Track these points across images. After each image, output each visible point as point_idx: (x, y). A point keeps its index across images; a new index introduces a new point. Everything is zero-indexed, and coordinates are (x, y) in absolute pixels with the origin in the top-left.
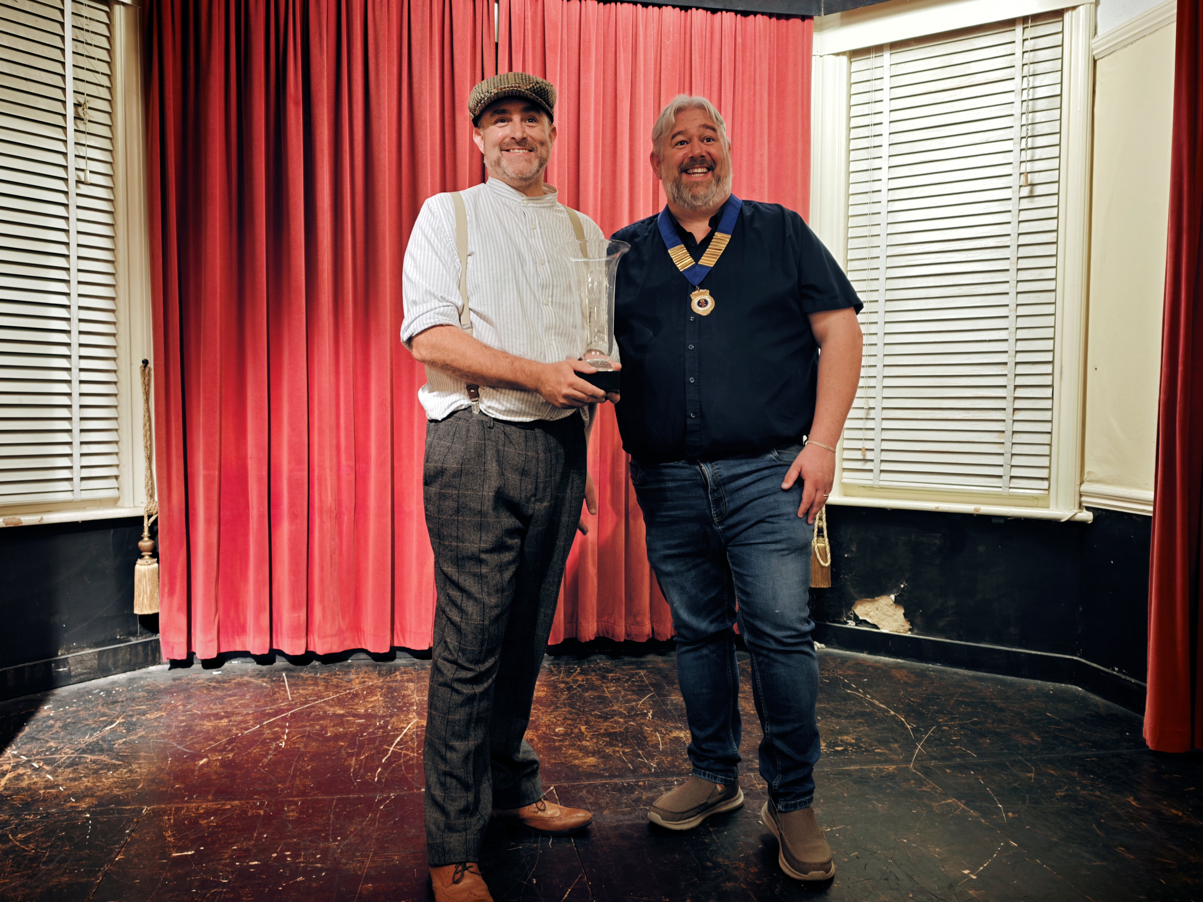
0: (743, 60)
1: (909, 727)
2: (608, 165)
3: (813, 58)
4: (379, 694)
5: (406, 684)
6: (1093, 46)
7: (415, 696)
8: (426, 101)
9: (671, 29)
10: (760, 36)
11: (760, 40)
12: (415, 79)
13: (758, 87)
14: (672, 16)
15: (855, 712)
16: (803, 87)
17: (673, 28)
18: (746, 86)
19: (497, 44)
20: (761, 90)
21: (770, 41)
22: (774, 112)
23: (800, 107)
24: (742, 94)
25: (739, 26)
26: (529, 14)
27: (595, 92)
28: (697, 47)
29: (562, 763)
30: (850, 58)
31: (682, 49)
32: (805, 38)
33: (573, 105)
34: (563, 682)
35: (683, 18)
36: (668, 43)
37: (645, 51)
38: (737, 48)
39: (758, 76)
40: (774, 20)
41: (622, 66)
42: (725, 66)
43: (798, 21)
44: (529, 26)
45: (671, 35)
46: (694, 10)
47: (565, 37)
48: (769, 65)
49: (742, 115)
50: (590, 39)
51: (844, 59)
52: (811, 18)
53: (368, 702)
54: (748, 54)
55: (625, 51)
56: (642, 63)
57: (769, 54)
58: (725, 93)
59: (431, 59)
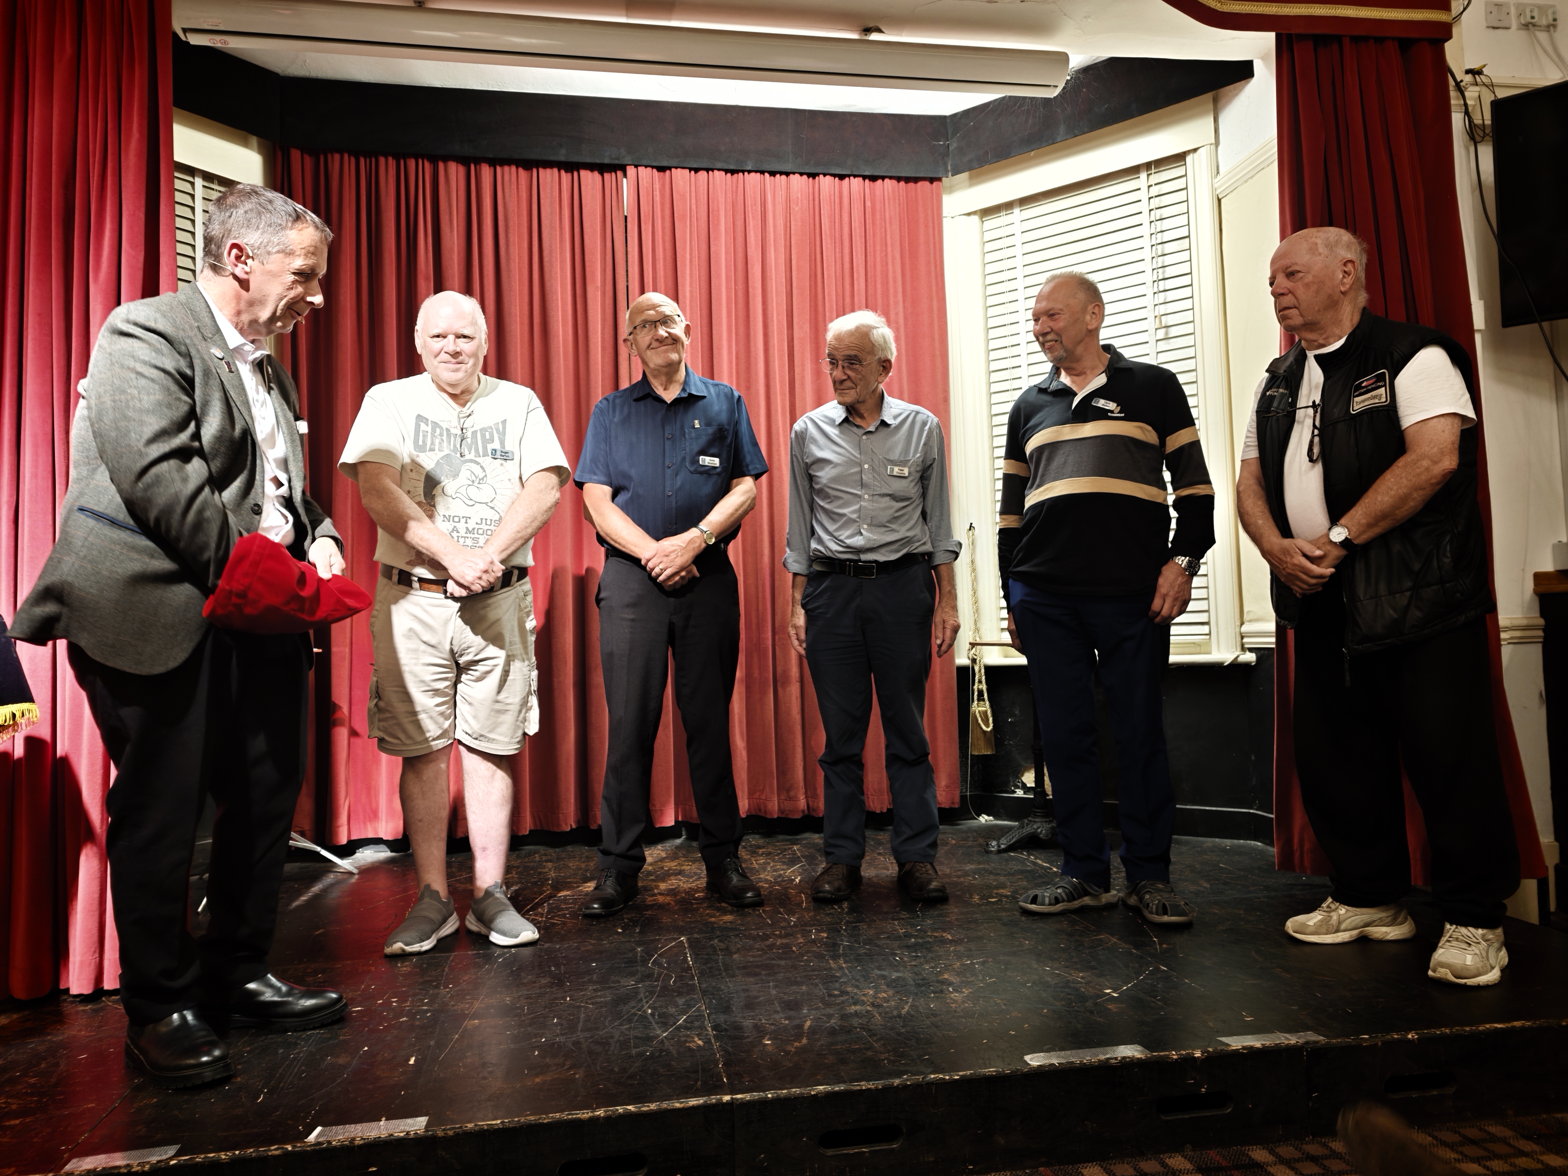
0: (874, 223)
2: (742, 329)
3: (944, 218)
6: (1216, 186)
8: (556, 273)
9: (799, 195)
10: (889, 199)
11: (889, 203)
12: (546, 253)
14: (800, 184)
15: (1015, 871)
16: (935, 247)
17: (801, 195)
18: (878, 247)
19: (626, 217)
20: (892, 251)
21: (899, 204)
22: (908, 273)
23: (933, 265)
24: (874, 256)
25: (867, 191)
26: (657, 186)
27: (726, 259)
28: (826, 211)
29: (698, 921)
30: (981, 218)
31: (812, 215)
32: (935, 202)
33: (704, 273)
35: (811, 185)
36: (796, 208)
37: (774, 218)
38: (867, 211)
39: (888, 237)
40: (902, 183)
41: (752, 233)
42: (855, 228)
43: (927, 183)
44: (657, 198)
45: (799, 202)
46: (821, 176)
47: (694, 207)
48: (900, 226)
49: (875, 276)
50: (718, 207)
51: (976, 219)
52: (939, 179)
54: (878, 216)
55: (753, 217)
56: (771, 229)
57: (900, 217)
58: (857, 255)
59: (561, 234)
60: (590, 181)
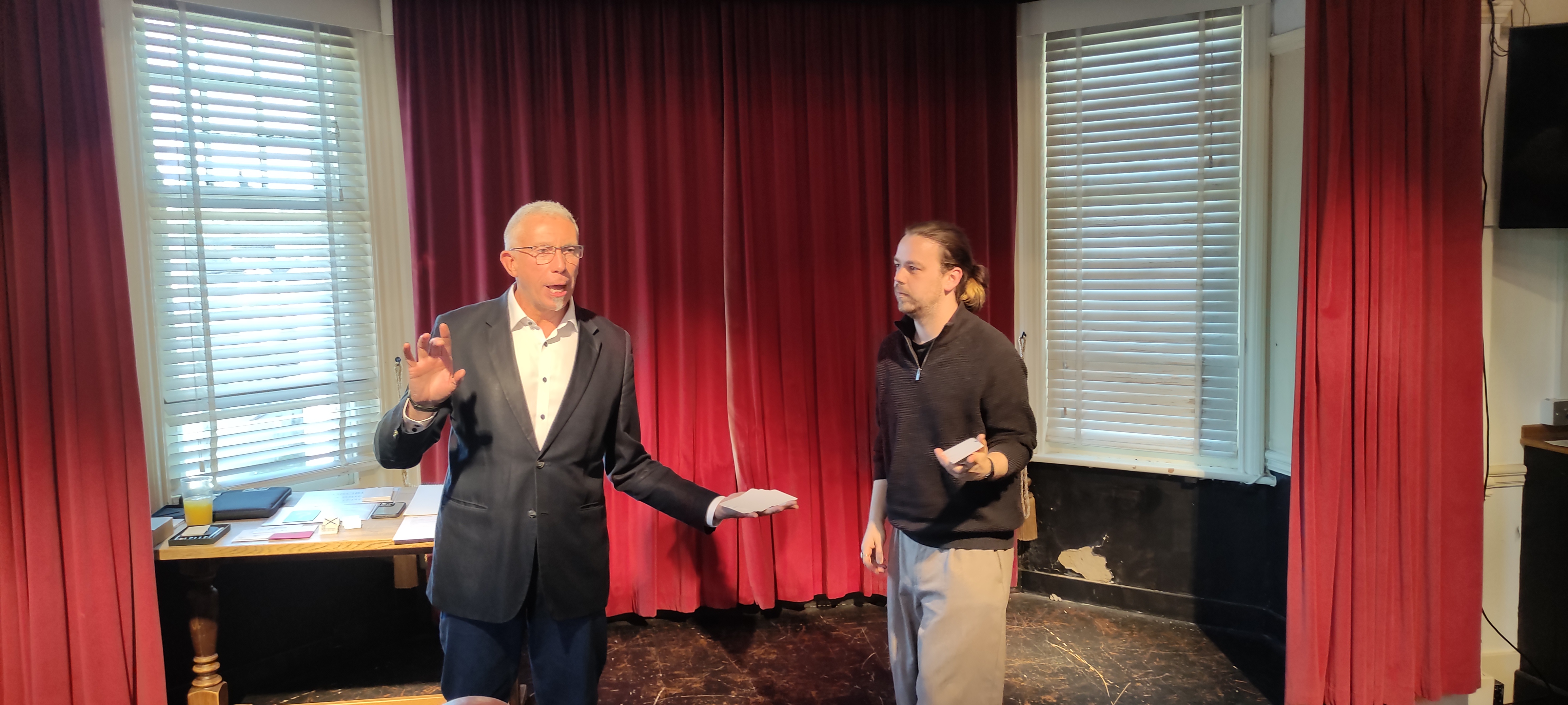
1: (1106, 684)
4: (625, 661)
5: (648, 648)
7: (658, 662)
15: (1058, 670)
30: (1046, 39)
34: (791, 643)
53: (617, 669)
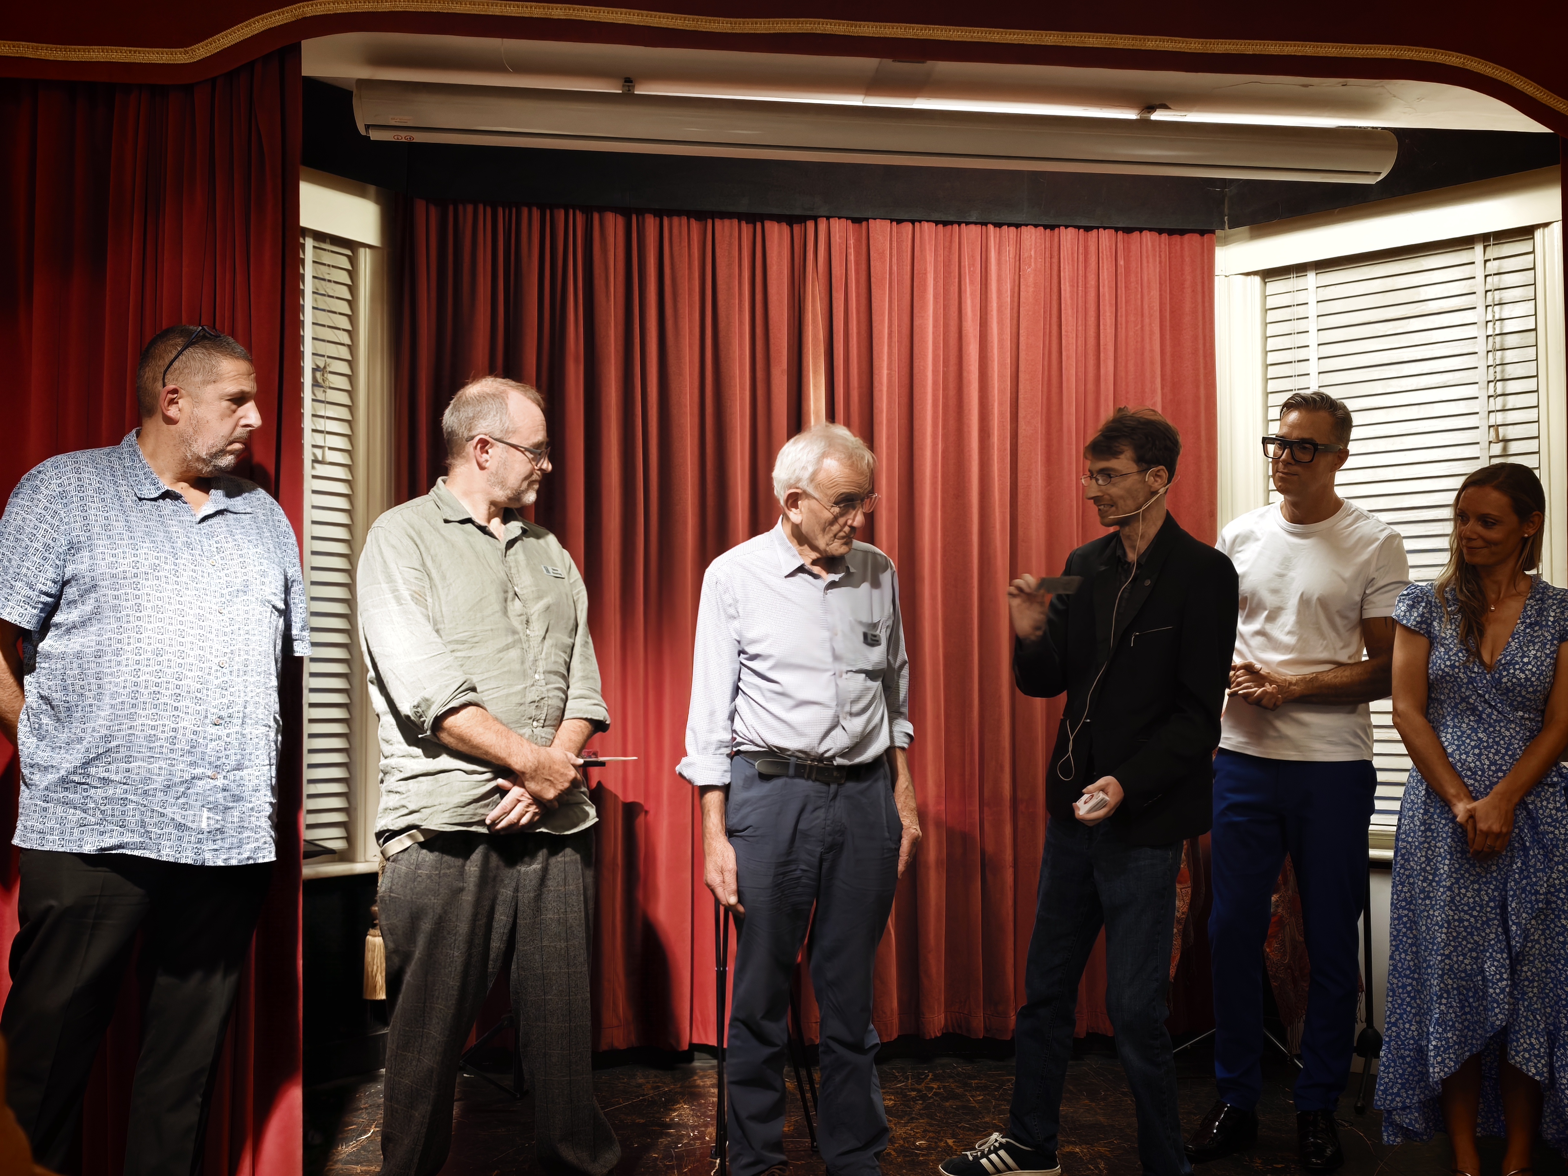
0: (1126, 287)
3: (1216, 279)
9: (1033, 253)
10: (1147, 257)
11: (1148, 262)
12: (721, 326)
13: (1147, 320)
14: (1033, 237)
16: (1204, 318)
17: (1035, 252)
18: (1132, 318)
20: (1150, 324)
21: (1160, 262)
22: (1168, 349)
23: (1201, 342)
24: (1127, 328)
25: (1120, 246)
26: (852, 242)
27: (934, 334)
28: (1067, 274)
30: (1264, 280)
31: (1048, 276)
32: (1206, 257)
33: (905, 351)
35: (1048, 240)
36: (1029, 271)
37: (1001, 281)
38: (1119, 272)
39: (1146, 306)
40: (1165, 236)
41: (969, 301)
42: (1104, 295)
43: (1196, 236)
44: (852, 257)
45: (1033, 260)
46: (1062, 228)
47: (895, 268)
48: (1160, 291)
49: (1127, 354)
50: (926, 267)
51: (1257, 280)
52: (1213, 232)
54: (1132, 279)
55: (971, 283)
56: (995, 296)
57: (1160, 278)
58: (1105, 329)
59: (740, 301)
60: (776, 235)
